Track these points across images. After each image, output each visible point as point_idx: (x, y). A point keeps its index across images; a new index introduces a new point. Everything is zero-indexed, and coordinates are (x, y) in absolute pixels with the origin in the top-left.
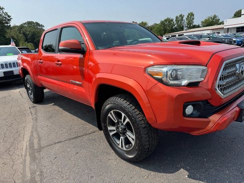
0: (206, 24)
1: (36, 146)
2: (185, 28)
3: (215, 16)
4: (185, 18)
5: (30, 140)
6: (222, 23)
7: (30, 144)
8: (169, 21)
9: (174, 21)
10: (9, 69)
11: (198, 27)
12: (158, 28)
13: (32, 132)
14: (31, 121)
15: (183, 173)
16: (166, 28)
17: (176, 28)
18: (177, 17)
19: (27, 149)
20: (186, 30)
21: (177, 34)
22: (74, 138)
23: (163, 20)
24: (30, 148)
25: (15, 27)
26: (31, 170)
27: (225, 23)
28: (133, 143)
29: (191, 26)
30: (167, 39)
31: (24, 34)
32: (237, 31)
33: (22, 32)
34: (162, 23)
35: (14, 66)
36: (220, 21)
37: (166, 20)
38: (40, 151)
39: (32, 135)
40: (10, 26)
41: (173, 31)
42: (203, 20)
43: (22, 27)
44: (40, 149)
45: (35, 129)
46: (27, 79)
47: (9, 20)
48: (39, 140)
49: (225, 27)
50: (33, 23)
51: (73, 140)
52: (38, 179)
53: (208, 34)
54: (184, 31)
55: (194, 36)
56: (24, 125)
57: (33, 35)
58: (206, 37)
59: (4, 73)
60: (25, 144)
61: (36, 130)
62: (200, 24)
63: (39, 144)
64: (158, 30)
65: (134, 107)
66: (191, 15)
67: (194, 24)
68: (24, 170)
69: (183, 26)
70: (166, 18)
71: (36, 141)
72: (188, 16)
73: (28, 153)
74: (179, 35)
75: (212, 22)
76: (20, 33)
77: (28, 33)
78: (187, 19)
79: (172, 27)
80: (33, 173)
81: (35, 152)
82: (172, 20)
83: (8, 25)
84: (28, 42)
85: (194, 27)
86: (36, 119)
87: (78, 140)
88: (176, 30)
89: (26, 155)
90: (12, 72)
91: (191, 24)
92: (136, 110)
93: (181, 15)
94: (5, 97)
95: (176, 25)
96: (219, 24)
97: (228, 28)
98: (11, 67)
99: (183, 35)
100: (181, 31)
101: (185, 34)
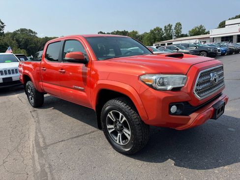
0: (193, 34)
1: (42, 144)
2: (174, 37)
3: (201, 27)
4: (173, 28)
5: (35, 140)
6: (208, 33)
7: (36, 143)
8: (158, 30)
9: (163, 30)
10: (8, 76)
11: (186, 36)
12: (148, 37)
13: (36, 133)
14: (34, 123)
15: (170, 162)
16: (157, 37)
17: (165, 37)
18: (165, 27)
19: (34, 147)
20: (175, 39)
21: (166, 42)
22: (75, 137)
23: (153, 29)
24: (36, 146)
25: (8, 34)
26: (40, 163)
27: (210, 32)
28: (129, 138)
29: (180, 35)
30: (157, 47)
31: (17, 40)
32: (222, 41)
33: (15, 39)
34: (152, 32)
35: (13, 73)
36: (206, 31)
37: (155, 30)
38: (46, 148)
39: (36, 135)
40: (3, 32)
41: (162, 39)
42: (191, 30)
43: (15, 33)
44: (46, 147)
45: (38, 130)
46: (29, 85)
47: (3, 27)
48: (44, 140)
49: (211, 37)
50: (26, 30)
51: (75, 139)
52: (47, 170)
53: (195, 44)
54: (173, 40)
55: (182, 45)
56: (27, 126)
57: (26, 42)
58: (192, 46)
59: (3, 79)
60: (31, 143)
61: (40, 131)
62: (188, 34)
63: (45, 143)
64: (149, 38)
65: (130, 108)
66: (179, 25)
67: (182, 33)
68: (34, 164)
69: (172, 35)
70: (155, 28)
71: (41, 140)
72: (176, 26)
73: (35, 150)
74: (168, 44)
75: (199, 31)
76: (13, 40)
77: (21, 39)
78: (175, 29)
79: (161, 36)
80: (42, 166)
81: (41, 149)
82: (161, 29)
83: (2, 32)
84: (21, 49)
85: (183, 36)
86: (38, 122)
87: (80, 138)
88: (165, 39)
89: (33, 152)
90: (11, 78)
91: (179, 33)
92: (132, 110)
93: (169, 25)
94: (5, 102)
95: (165, 34)
96: (205, 34)
97: (214, 38)
98: (10, 73)
99: (172, 43)
100: (170, 39)
101: (174, 43)
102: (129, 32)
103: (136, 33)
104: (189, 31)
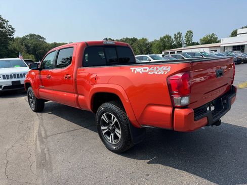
0: (204, 42)
2: (184, 45)
3: (213, 35)
6: (219, 41)
8: (169, 37)
11: (197, 44)
12: (158, 45)
13: (39, 127)
14: (38, 119)
16: (165, 44)
17: (174, 45)
18: (175, 35)
20: (185, 47)
21: (175, 50)
23: (162, 37)
27: (221, 41)
29: (190, 43)
30: (163, 56)
31: (26, 46)
32: (233, 50)
34: (162, 39)
36: (218, 39)
37: (164, 37)
41: (172, 47)
42: (202, 38)
45: (41, 125)
48: (46, 132)
49: (221, 46)
53: (201, 53)
54: (183, 48)
55: (188, 53)
58: (199, 55)
61: (43, 126)
62: (199, 42)
64: (158, 46)
66: (190, 33)
67: (193, 42)
69: (182, 43)
70: (165, 35)
71: (43, 133)
72: (187, 34)
74: (177, 52)
75: (211, 40)
78: (186, 36)
79: (171, 44)
81: (43, 138)
82: (171, 37)
83: (12, 37)
84: (29, 54)
85: (193, 44)
88: (175, 47)
91: (190, 41)
93: (179, 33)
95: (175, 42)
96: (217, 42)
97: (225, 47)
99: (181, 52)
100: (180, 47)
101: (183, 51)
102: (138, 39)
103: (146, 40)
104: (201, 39)
